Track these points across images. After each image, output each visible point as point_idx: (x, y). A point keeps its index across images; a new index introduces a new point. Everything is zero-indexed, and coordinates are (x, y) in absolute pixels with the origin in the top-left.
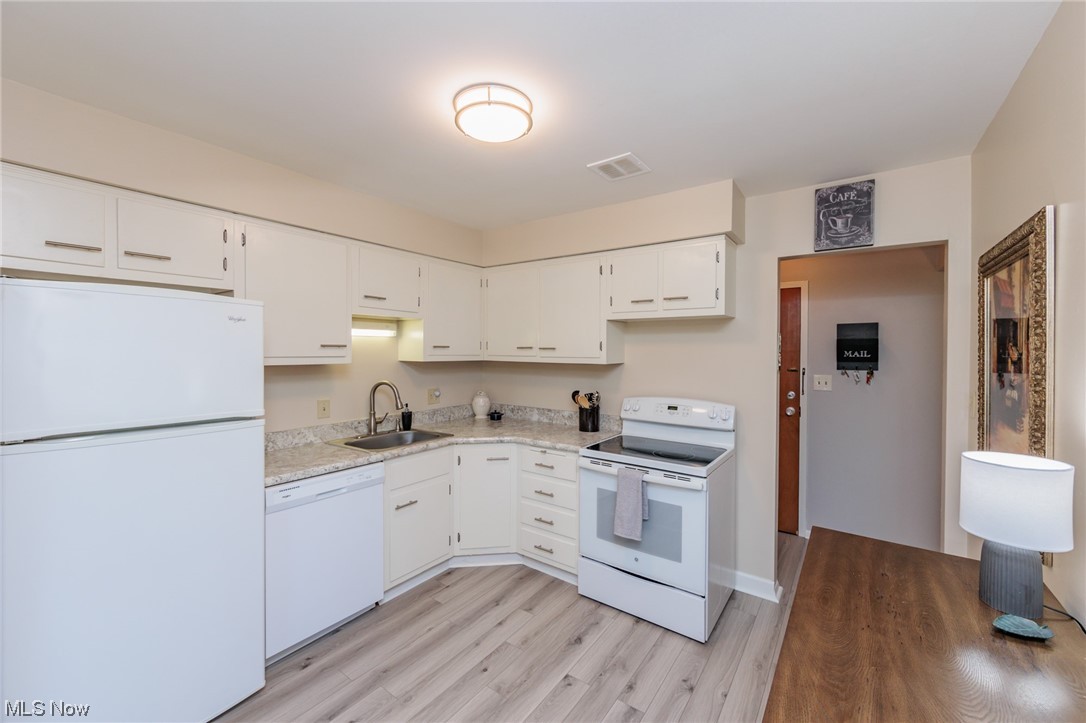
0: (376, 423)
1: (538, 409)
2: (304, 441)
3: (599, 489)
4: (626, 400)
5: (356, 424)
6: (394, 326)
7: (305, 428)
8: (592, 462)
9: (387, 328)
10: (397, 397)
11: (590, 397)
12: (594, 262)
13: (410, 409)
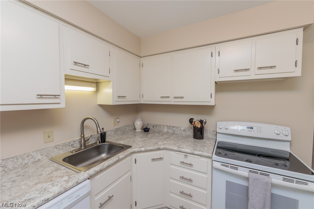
0: (85, 141)
1: (167, 126)
2: (32, 160)
3: (227, 181)
4: (219, 123)
5: (72, 143)
6: (95, 85)
7: (33, 152)
8: (222, 165)
9: (90, 86)
10: (98, 126)
11: (201, 122)
12: (208, 50)
13: (105, 130)
